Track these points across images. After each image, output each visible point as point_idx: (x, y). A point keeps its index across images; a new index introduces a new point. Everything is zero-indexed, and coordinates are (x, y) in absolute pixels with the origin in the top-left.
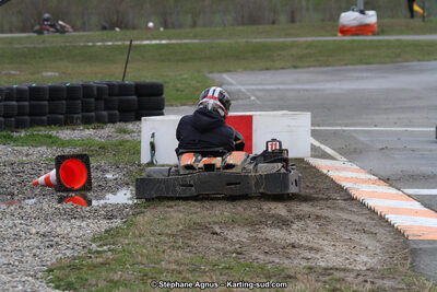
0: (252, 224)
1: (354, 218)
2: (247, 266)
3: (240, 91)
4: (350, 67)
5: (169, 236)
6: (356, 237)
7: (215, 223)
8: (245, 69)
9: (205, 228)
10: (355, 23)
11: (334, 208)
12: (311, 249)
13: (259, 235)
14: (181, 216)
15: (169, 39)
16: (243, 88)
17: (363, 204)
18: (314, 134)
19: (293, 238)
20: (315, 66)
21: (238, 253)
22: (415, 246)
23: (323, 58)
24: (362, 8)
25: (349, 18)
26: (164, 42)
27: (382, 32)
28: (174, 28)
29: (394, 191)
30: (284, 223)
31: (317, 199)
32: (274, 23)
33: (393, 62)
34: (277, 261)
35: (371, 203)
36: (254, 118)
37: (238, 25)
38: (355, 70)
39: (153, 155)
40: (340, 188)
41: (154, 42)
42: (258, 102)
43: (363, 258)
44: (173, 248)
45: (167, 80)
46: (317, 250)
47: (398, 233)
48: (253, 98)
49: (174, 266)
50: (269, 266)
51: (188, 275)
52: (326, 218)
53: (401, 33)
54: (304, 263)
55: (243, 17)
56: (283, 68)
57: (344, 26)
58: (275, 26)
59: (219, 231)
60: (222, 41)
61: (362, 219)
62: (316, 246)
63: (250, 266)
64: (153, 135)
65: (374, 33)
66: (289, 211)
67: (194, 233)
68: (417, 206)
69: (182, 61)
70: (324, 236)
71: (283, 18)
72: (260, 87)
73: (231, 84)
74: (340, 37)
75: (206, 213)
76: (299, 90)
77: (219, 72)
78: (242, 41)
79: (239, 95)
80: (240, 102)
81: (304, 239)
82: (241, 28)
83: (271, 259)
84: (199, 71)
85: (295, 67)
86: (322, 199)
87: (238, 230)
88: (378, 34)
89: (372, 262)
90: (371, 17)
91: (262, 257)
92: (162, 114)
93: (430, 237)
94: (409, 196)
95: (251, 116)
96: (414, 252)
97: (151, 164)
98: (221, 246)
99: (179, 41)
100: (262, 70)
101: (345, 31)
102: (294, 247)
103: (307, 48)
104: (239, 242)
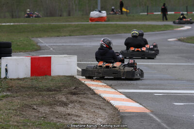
0: (51, 105)
1: (96, 102)
2: (48, 123)
3: (46, 46)
4: (95, 36)
5: (13, 110)
6: (97, 111)
7: (34, 104)
8: (48, 36)
9: (30, 107)
10: (96, 16)
11: (87, 98)
12: (77, 116)
13: (53, 110)
14: (19, 101)
15: (14, 22)
16: (47, 45)
17: (100, 96)
18: (79, 65)
19: (69, 111)
20: (79, 35)
21: (44, 118)
22: (123, 115)
23: (83, 31)
24: (100, 10)
25: (94, 14)
26: (12, 24)
27: (109, 21)
28: (16, 18)
29: (114, 90)
30: (65, 104)
31: (80, 94)
32: (61, 16)
33: (113, 34)
34: (61, 121)
35: (103, 95)
36: (52, 58)
37: (45, 17)
38: (97, 37)
39: (6, 74)
40: (90, 89)
41: (7, 24)
42: (54, 51)
43: (100, 120)
44: (15, 115)
45: (13, 40)
46: (79, 116)
47: (115, 109)
48: (51, 49)
49: (16, 124)
50: (58, 124)
51: (22, 127)
52: (83, 102)
53: (117, 21)
54: (74, 122)
55: (47, 14)
56: (65, 36)
57: (92, 18)
58: (61, 17)
59: (36, 108)
60: (38, 24)
61: (99, 103)
62: (79, 115)
63: (50, 123)
64: (7, 65)
65: (105, 21)
66: (67, 99)
67: (25, 109)
68: (124, 97)
69: (20, 32)
70: (83, 110)
71: (65, 14)
72: (55, 44)
73: (42, 43)
74: (90, 23)
75: (30, 100)
76: (72, 46)
77: (37, 37)
78: (47, 24)
79: (45, 48)
80: (46, 51)
81: (74, 111)
82: (46, 18)
83: (59, 120)
84: (28, 37)
85: (70, 35)
86: (82, 94)
87: (44, 108)
88: (107, 21)
89: (104, 122)
90: (104, 14)
91: (55, 119)
92: (11, 56)
93: (130, 111)
94: (120, 93)
95: (50, 57)
96: (122, 117)
97: (6, 78)
98: (37, 114)
99: (18, 24)
100: (55, 36)
101: (92, 20)
102: (69, 115)
103: (75, 27)
104: (45, 113)
